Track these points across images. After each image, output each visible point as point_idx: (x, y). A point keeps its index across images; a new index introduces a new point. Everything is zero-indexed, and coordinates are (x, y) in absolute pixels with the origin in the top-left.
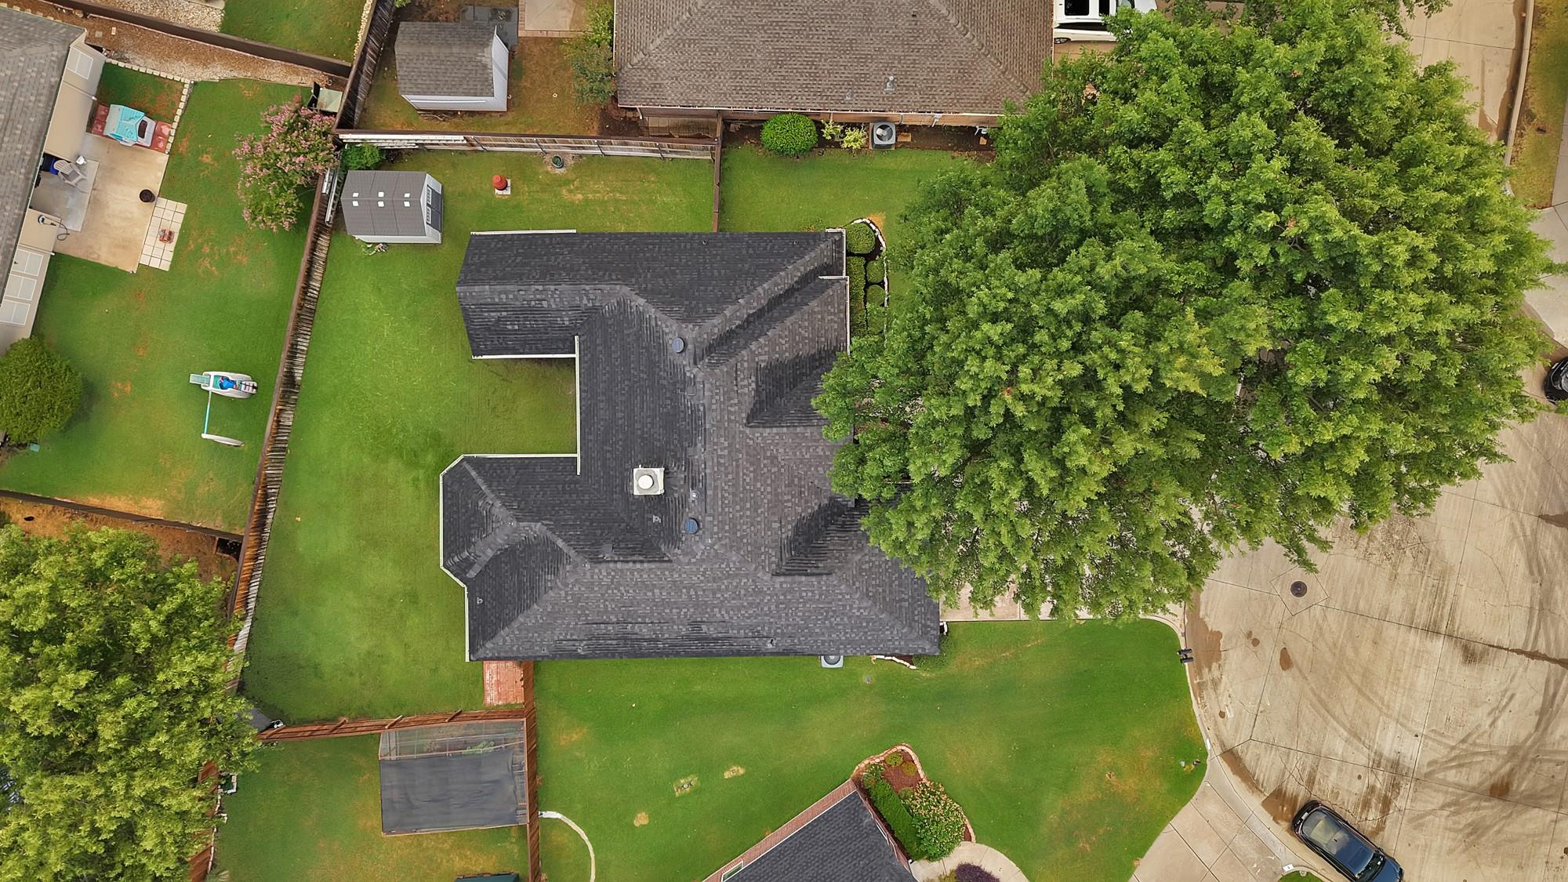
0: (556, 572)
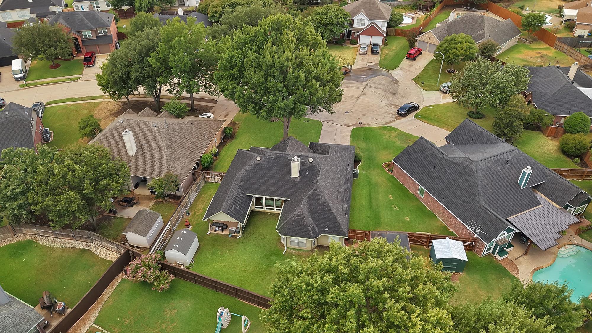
0: (319, 195)
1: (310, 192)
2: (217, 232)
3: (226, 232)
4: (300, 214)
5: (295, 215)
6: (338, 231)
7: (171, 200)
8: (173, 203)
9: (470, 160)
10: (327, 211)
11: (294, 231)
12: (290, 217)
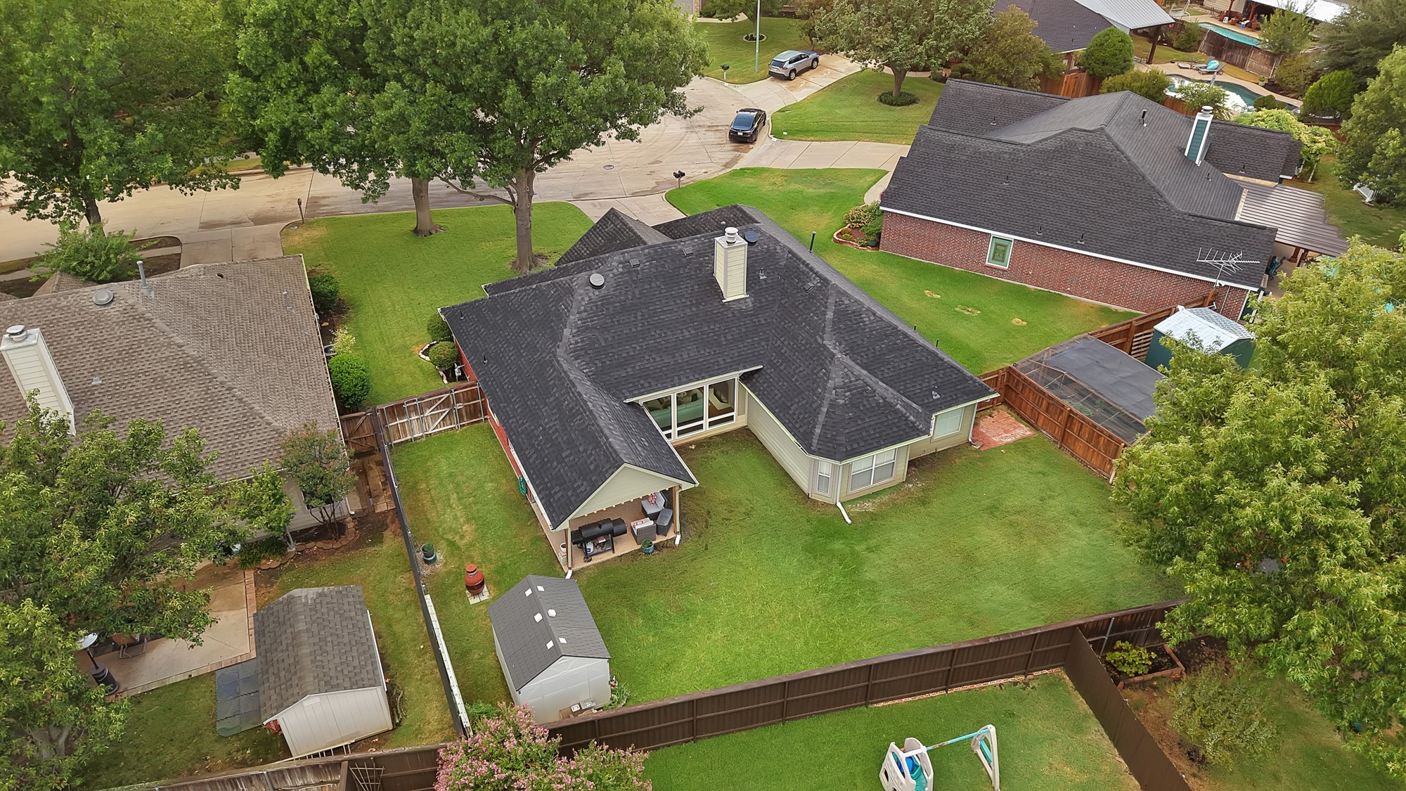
0: (858, 314)
1: (830, 315)
2: (597, 560)
3: (626, 546)
4: (851, 382)
5: (839, 390)
6: (967, 389)
7: (314, 546)
8: (332, 552)
9: (1085, 131)
10: (905, 347)
11: (864, 434)
12: (826, 403)
